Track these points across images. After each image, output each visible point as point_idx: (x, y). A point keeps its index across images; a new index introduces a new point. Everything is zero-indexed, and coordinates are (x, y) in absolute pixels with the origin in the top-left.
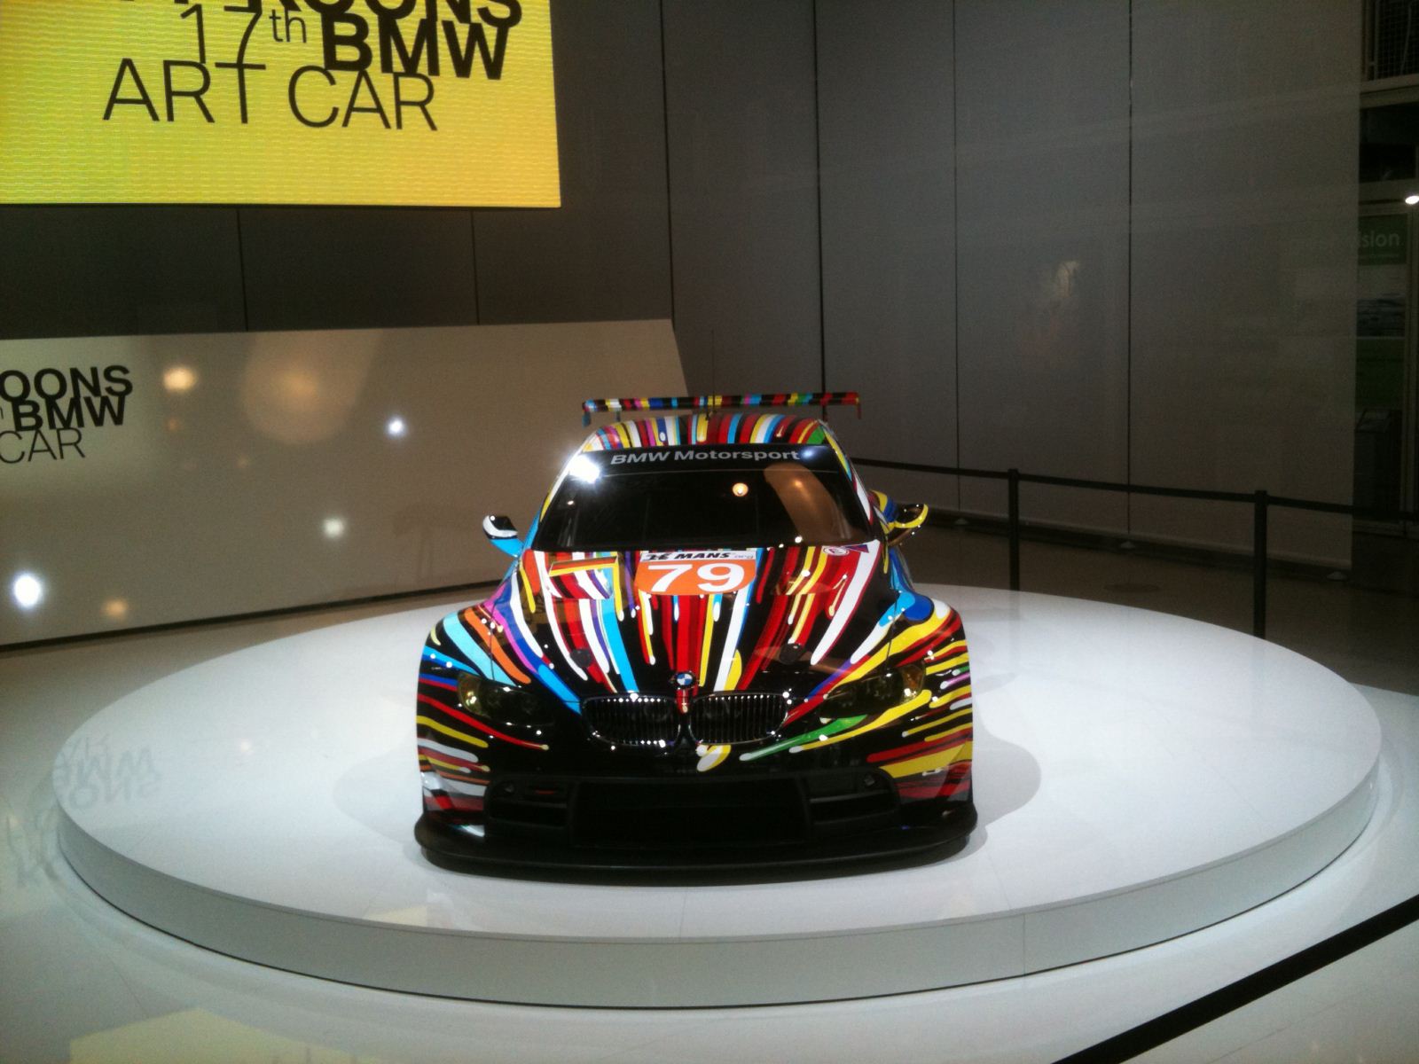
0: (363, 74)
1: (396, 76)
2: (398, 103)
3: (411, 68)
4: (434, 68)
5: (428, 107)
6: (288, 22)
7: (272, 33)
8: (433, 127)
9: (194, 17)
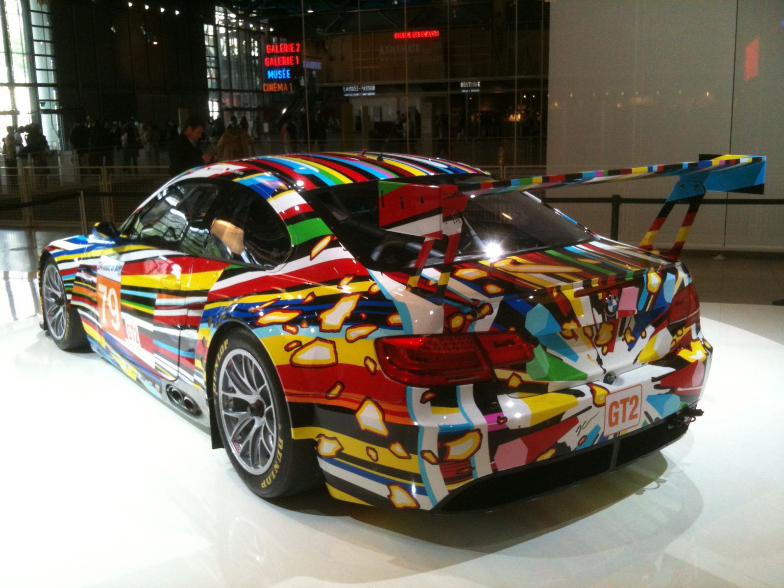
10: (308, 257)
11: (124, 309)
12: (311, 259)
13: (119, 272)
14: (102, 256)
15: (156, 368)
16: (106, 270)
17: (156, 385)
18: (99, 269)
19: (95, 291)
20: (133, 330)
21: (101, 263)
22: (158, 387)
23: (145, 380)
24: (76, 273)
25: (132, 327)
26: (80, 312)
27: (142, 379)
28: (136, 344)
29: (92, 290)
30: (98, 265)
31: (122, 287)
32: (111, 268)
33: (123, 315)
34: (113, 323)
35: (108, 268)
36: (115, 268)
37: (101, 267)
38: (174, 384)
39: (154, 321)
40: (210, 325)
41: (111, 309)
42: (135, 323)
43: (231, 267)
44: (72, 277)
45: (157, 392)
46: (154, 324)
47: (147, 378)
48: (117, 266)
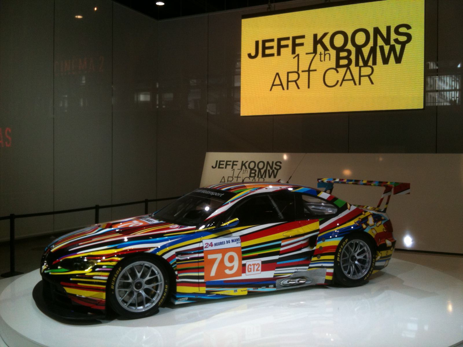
0: (349, 68)
1: (360, 67)
2: (360, 76)
3: (366, 64)
4: (374, 63)
5: (371, 77)
6: (325, 55)
7: (319, 59)
8: (372, 83)
9: (297, 58)
10: (348, 210)
11: (245, 258)
12: (349, 210)
13: (237, 242)
14: (203, 241)
15: (274, 276)
16: (219, 245)
17: (270, 286)
18: (208, 247)
19: (203, 261)
20: (255, 266)
21: (208, 244)
22: (272, 286)
23: (257, 289)
24: (175, 258)
25: (254, 265)
26: (177, 280)
27: (255, 289)
28: (256, 272)
29: (198, 262)
30: (205, 246)
31: (243, 248)
32: (226, 242)
33: (244, 262)
34: (227, 272)
35: (221, 243)
36: (231, 241)
37: (210, 246)
38: (289, 277)
39: (280, 253)
40: (324, 241)
41: (227, 264)
42: (259, 261)
43: (320, 220)
44: (175, 261)
45: (271, 289)
46: (280, 255)
47: (260, 286)
48: (233, 240)
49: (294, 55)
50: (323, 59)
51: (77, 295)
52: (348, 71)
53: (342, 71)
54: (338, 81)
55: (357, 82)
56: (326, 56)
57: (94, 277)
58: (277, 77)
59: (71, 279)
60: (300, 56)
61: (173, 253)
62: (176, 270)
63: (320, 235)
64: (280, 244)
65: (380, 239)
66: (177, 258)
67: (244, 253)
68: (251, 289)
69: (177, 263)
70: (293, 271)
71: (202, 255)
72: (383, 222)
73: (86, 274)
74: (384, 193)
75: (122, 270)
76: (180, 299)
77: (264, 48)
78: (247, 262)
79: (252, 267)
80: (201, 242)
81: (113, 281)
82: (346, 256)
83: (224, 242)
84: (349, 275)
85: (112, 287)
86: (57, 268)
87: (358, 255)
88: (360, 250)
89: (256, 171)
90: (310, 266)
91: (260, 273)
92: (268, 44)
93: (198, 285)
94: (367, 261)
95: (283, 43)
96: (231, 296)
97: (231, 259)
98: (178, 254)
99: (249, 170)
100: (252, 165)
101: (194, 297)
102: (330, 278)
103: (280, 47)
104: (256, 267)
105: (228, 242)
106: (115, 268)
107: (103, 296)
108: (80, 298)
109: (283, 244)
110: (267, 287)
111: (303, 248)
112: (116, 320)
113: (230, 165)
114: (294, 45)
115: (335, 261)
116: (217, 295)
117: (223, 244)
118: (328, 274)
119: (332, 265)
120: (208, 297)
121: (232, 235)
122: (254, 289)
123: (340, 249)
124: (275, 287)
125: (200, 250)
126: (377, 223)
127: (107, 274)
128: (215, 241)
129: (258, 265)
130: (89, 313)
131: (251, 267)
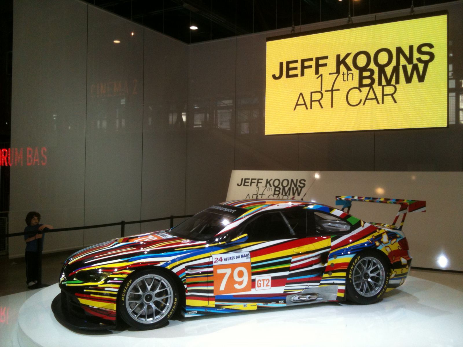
0: (371, 88)
1: (383, 86)
2: (383, 95)
3: (389, 83)
4: (397, 82)
5: (394, 96)
6: (348, 75)
7: (343, 80)
8: (395, 102)
9: (320, 78)
10: (361, 227)
11: (254, 274)
12: (363, 227)
13: (247, 257)
14: (213, 256)
15: (284, 292)
16: (228, 260)
17: (280, 302)
18: (217, 262)
19: (212, 276)
20: (265, 281)
21: (218, 259)
22: (283, 301)
23: (267, 304)
24: (185, 271)
25: (263, 280)
26: (187, 294)
27: (265, 304)
28: (265, 287)
29: (208, 276)
30: (214, 261)
31: (253, 263)
32: (235, 257)
33: (253, 277)
34: (237, 286)
35: (230, 258)
36: (240, 256)
37: (219, 260)
38: (300, 294)
39: (290, 269)
40: (335, 258)
41: (237, 278)
42: (269, 276)
43: (332, 237)
44: (184, 274)
45: (281, 304)
46: (290, 271)
47: (270, 302)
48: (243, 255)
49: (318, 76)
50: (346, 79)
51: (90, 306)
52: (371, 90)
53: (365, 90)
54: (361, 101)
55: (380, 101)
56: (349, 77)
57: (106, 289)
58: (301, 97)
59: (85, 291)
60: (323, 76)
61: (183, 267)
62: (185, 284)
63: (331, 252)
64: (291, 260)
65: (394, 257)
66: (186, 272)
67: (253, 268)
68: (261, 304)
69: (186, 277)
70: (304, 287)
71: (211, 269)
72: (398, 240)
73: (98, 286)
74: (399, 211)
75: (132, 282)
76: (190, 312)
77: (288, 69)
78: (257, 277)
79: (262, 282)
80: (211, 256)
81: (124, 293)
82: (359, 273)
83: (234, 257)
84: (362, 293)
85: (123, 299)
86: (73, 280)
87: (371, 272)
88: (373, 267)
89: (280, 188)
90: (321, 282)
91: (270, 289)
92: (291, 66)
93: (208, 298)
94: (381, 279)
95: (306, 64)
96: (241, 311)
97: (241, 274)
98: (187, 268)
99: (273, 188)
100: (276, 183)
101: (203, 310)
102: (342, 295)
103: (303, 67)
104: (266, 283)
105: (238, 257)
106: (126, 280)
107: (113, 307)
108: (92, 309)
109: (293, 260)
110: (277, 302)
111: (314, 264)
112: (127, 330)
113: (254, 182)
114: (318, 66)
115: (347, 278)
116: (226, 309)
117: (232, 259)
118: (340, 291)
119: (344, 282)
120: (217, 311)
121: (242, 250)
122: (263, 304)
123: (352, 266)
124: (285, 302)
125: (209, 264)
126: (392, 240)
127: (118, 286)
128: (224, 256)
129: (268, 281)
130: (101, 324)
131: (260, 282)
